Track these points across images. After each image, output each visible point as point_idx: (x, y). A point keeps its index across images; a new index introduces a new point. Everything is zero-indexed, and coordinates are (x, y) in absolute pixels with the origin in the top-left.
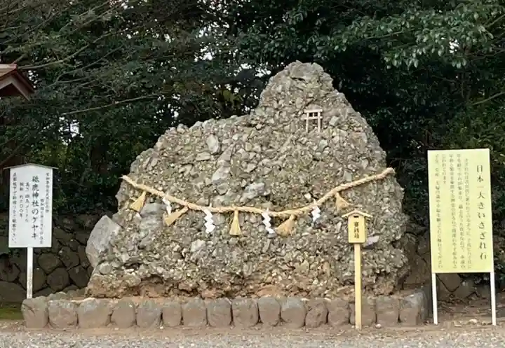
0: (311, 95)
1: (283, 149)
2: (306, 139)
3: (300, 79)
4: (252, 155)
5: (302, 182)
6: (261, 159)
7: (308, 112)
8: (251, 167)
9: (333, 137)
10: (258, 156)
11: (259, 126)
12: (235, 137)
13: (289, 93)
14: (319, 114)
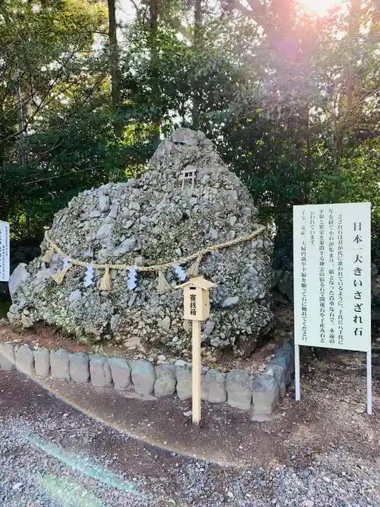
0: (188, 157)
1: (159, 207)
2: (179, 197)
3: (182, 144)
4: (132, 213)
5: (172, 238)
6: (139, 217)
7: (183, 172)
8: (130, 223)
9: (203, 195)
10: (137, 214)
11: (145, 187)
12: (123, 197)
13: (170, 156)
14: (193, 173)
